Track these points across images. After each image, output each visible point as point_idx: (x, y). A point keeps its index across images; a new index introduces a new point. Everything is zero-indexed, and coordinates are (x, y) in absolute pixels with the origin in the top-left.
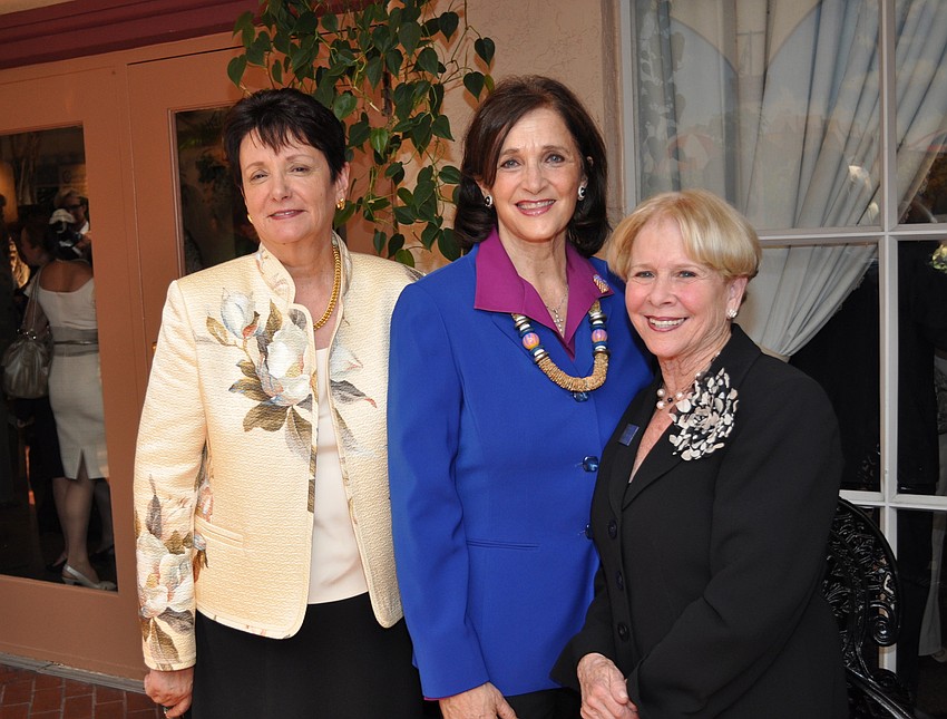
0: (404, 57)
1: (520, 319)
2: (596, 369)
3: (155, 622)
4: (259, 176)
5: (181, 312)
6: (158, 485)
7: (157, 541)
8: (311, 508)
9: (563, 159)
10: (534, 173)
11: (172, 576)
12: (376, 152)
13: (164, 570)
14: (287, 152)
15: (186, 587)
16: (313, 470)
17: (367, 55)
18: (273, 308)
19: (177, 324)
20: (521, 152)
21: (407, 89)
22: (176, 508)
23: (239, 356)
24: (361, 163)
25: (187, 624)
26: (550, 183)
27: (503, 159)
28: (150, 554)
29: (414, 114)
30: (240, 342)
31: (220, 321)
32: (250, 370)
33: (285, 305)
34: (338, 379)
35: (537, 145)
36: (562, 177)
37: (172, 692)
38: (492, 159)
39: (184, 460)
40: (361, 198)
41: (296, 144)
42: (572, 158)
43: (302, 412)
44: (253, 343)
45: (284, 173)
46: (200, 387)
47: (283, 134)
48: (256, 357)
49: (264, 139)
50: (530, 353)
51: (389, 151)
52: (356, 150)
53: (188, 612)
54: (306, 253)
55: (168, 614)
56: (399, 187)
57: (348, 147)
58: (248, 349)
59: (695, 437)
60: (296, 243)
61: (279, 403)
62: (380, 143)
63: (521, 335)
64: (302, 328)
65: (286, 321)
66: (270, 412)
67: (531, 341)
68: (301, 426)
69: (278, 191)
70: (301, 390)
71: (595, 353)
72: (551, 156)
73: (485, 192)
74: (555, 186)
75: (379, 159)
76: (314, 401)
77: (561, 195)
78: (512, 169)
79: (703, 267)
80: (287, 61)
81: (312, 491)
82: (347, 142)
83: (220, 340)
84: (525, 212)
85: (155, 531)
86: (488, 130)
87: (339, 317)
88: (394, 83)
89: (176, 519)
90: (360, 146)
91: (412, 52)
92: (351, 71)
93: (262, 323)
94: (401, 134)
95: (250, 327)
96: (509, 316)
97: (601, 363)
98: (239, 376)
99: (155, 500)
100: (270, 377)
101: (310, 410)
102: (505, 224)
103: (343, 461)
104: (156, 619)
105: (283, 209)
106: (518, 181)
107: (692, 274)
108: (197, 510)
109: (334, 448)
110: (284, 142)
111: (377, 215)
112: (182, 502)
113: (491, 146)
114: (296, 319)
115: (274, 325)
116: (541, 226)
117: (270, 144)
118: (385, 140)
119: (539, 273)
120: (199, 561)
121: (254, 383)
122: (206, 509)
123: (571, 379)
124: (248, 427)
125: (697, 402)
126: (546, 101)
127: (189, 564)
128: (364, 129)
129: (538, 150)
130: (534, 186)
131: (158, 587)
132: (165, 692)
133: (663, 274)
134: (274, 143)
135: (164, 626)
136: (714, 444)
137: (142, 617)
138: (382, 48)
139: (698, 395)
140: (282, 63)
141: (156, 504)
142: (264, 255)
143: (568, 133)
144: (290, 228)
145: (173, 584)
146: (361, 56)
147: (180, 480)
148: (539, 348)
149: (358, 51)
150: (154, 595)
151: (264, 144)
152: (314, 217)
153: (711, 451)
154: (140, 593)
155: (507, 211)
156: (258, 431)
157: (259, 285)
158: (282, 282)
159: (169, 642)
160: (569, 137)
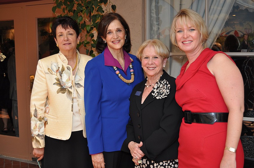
0: (95, 8)
1: (115, 68)
2: (132, 78)
3: (35, 137)
4: (61, 35)
5: (42, 67)
6: (36, 106)
7: (36, 119)
8: (72, 111)
9: (121, 31)
10: (115, 35)
11: (40, 126)
12: (87, 30)
13: (38, 125)
14: (68, 30)
15: (43, 129)
16: (73, 102)
17: (86, 8)
18: (63, 66)
19: (41, 69)
20: (112, 30)
21: (95, 16)
22: (41, 111)
23: (56, 77)
24: (84, 33)
25: (43, 138)
26: (119, 36)
27: (108, 32)
28: (34, 122)
29: (96, 22)
30: (55, 74)
31: (51, 69)
32: (58, 80)
33: (66, 65)
34: (76, 83)
35: (115, 28)
36: (121, 35)
37: (39, 154)
38: (105, 32)
39: (43, 100)
40: (83, 41)
41: (70, 28)
42: (123, 30)
43: (70, 90)
44: (58, 74)
45: (67, 35)
46: (47, 84)
47: (67, 26)
48: (59, 77)
49: (63, 27)
50: (117, 75)
51: (90, 30)
52: (82, 30)
53: (43, 135)
54: (71, 53)
55: (38, 135)
56: (92, 39)
57: (80, 29)
58: (57, 75)
59: (159, 94)
60: (69, 51)
61: (65, 88)
62: (88, 28)
63: (115, 71)
64: (70, 71)
65: (66, 69)
66: (63, 89)
67: (118, 72)
68: (70, 93)
69: (66, 39)
70: (69, 85)
71: (131, 74)
72: (118, 30)
73: (104, 40)
74: (120, 37)
75: (88, 32)
76: (72, 87)
77: (122, 39)
78: (110, 34)
79: (159, 56)
80: (66, 8)
81: (72, 107)
82: (80, 28)
83: (51, 73)
84: (114, 43)
85: (36, 116)
86: (104, 26)
87: (77, 69)
88: (92, 14)
89: (40, 114)
90: (83, 29)
91: (96, 8)
92: (82, 11)
93: (60, 69)
94: (93, 27)
95: (57, 70)
96: (112, 67)
97: (133, 77)
98: (55, 81)
99: (36, 109)
100: (62, 81)
101: (72, 89)
102: (110, 46)
103: (78, 101)
104: (36, 136)
105: (67, 43)
106: (112, 37)
107: (157, 58)
108: (45, 112)
109: (76, 98)
110: (67, 28)
111: (87, 45)
112: (42, 110)
113: (105, 29)
114: (68, 68)
115: (63, 70)
116: (118, 46)
117: (64, 28)
118: (89, 28)
119: (118, 57)
120: (46, 123)
121: (59, 83)
122: (47, 111)
123: (127, 80)
124: (58, 93)
125: (159, 86)
126: (116, 18)
127: (43, 124)
128: (84, 25)
129: (116, 29)
130: (116, 37)
131: (36, 129)
132: (37, 154)
133: (151, 58)
134: (65, 28)
135: (38, 138)
136: (164, 96)
137: (32, 136)
138: (90, 6)
139: (159, 85)
140: (65, 8)
141: (36, 110)
142: (60, 54)
143: (121, 25)
144: (68, 47)
145: (40, 128)
146: (84, 8)
147: (41, 105)
148: (119, 74)
149: (83, 6)
150: (35, 131)
151: (63, 28)
152: (73, 45)
153: (164, 97)
154: (32, 131)
155: (110, 43)
156: (60, 93)
157: (59, 60)
158: (65, 60)
159: (39, 142)
160: (122, 26)
